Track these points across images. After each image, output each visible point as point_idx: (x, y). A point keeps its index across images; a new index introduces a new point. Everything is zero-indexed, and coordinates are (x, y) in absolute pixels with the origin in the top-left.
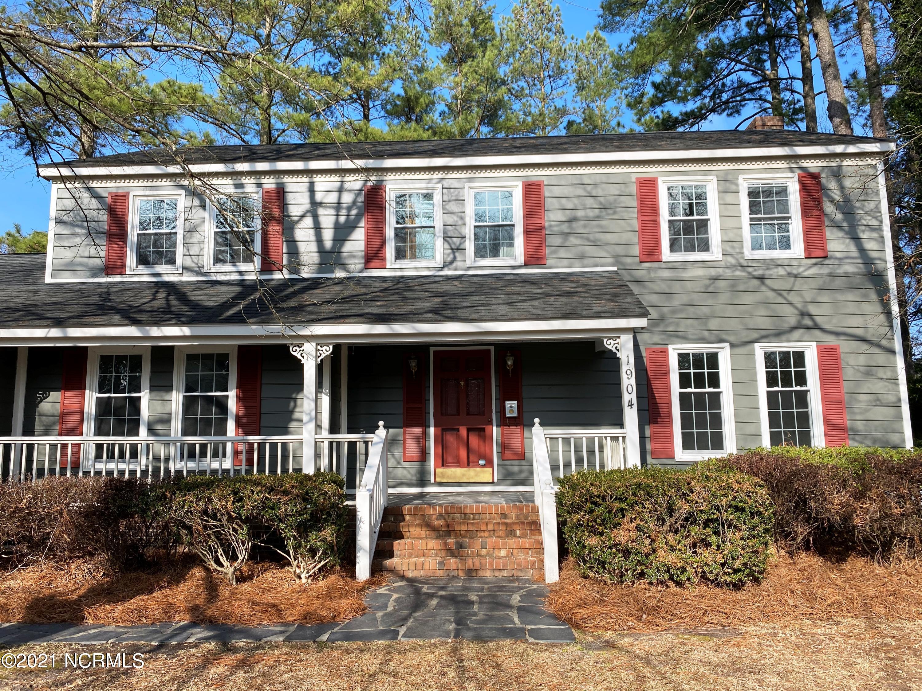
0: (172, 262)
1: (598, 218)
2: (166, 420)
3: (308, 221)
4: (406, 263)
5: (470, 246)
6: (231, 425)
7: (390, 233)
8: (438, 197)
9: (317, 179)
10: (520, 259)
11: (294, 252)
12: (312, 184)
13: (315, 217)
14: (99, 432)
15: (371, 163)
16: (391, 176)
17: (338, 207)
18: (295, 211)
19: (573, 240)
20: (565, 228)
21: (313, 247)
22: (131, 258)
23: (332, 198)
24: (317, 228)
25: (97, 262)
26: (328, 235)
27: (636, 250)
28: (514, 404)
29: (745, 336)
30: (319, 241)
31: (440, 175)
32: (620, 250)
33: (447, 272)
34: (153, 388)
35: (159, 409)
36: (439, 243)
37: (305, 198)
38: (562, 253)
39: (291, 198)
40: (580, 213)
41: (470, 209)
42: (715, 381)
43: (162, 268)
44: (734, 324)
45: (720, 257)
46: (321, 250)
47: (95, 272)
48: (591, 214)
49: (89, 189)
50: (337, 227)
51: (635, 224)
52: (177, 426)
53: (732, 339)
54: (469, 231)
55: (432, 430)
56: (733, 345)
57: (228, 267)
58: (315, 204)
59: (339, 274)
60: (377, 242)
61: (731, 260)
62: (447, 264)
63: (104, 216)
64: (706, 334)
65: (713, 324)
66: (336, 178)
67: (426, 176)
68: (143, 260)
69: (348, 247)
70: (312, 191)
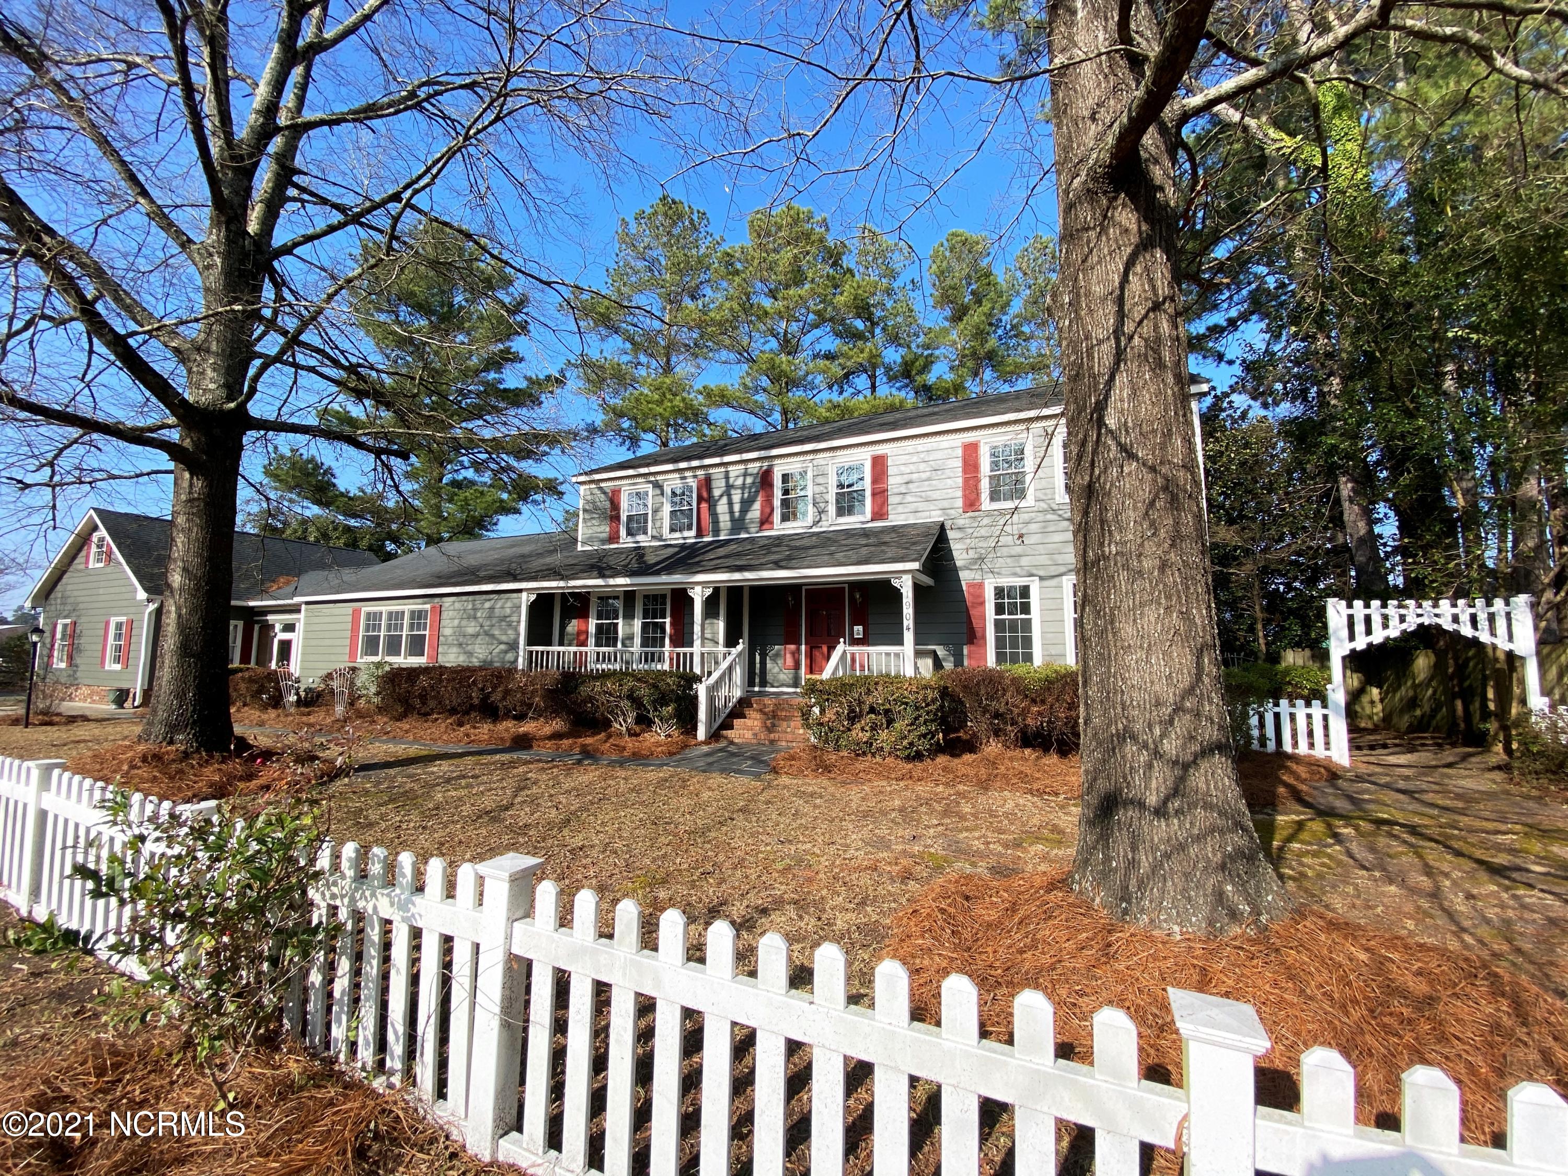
0: (645, 533)
1: (929, 479)
2: (630, 638)
3: (724, 500)
4: (788, 524)
5: (832, 509)
6: (667, 641)
7: (777, 503)
8: (810, 474)
9: (730, 468)
10: (869, 516)
11: (716, 522)
12: (727, 472)
13: (729, 496)
14: (597, 645)
15: (763, 453)
16: (776, 462)
17: (743, 487)
18: (717, 493)
19: (909, 498)
20: (903, 489)
21: (727, 517)
22: (623, 532)
23: (739, 482)
24: (730, 503)
25: (605, 535)
26: (737, 508)
27: (959, 503)
28: (860, 628)
29: (1053, 571)
30: (731, 512)
31: (811, 457)
32: (946, 504)
33: (815, 530)
34: (624, 617)
35: (628, 631)
36: (810, 507)
37: (723, 483)
38: (900, 509)
39: (714, 484)
40: (915, 476)
41: (833, 481)
42: (1026, 609)
43: (641, 538)
44: (1044, 560)
45: (1032, 503)
46: (732, 519)
47: (603, 542)
48: (924, 476)
49: (600, 488)
50: (743, 502)
51: (960, 481)
52: (638, 641)
53: (1042, 573)
54: (832, 497)
55: (803, 647)
56: (1042, 578)
57: (677, 535)
58: (729, 487)
59: (744, 535)
60: (768, 510)
61: (1043, 505)
62: (816, 523)
63: (608, 504)
64: (1018, 570)
65: (1024, 561)
66: (742, 467)
67: (802, 458)
68: (630, 533)
69: (750, 515)
70: (727, 478)
